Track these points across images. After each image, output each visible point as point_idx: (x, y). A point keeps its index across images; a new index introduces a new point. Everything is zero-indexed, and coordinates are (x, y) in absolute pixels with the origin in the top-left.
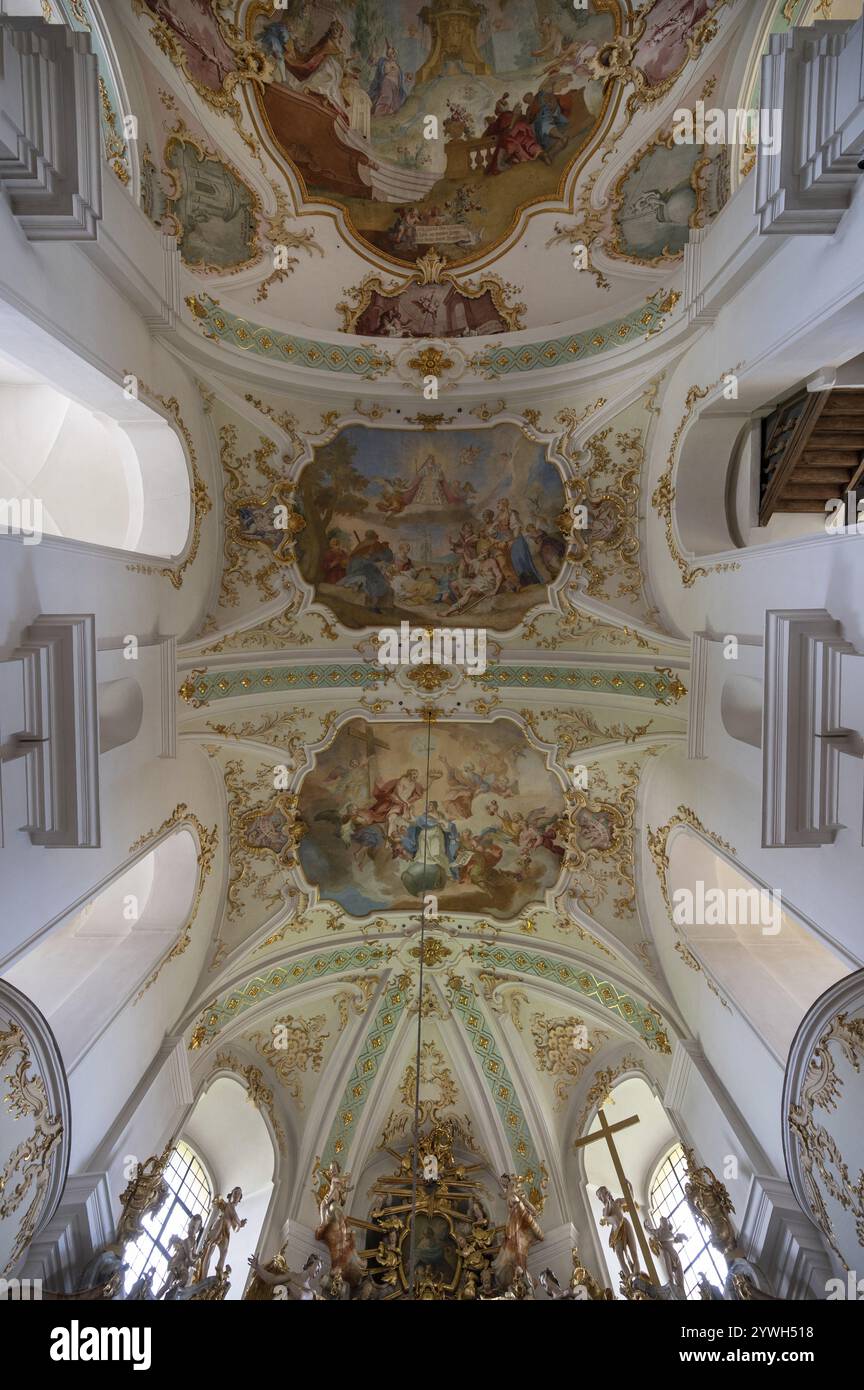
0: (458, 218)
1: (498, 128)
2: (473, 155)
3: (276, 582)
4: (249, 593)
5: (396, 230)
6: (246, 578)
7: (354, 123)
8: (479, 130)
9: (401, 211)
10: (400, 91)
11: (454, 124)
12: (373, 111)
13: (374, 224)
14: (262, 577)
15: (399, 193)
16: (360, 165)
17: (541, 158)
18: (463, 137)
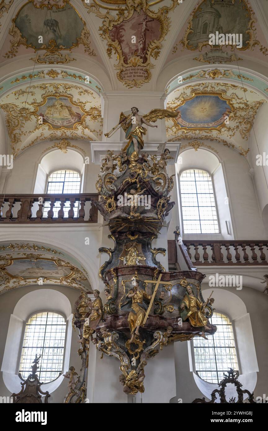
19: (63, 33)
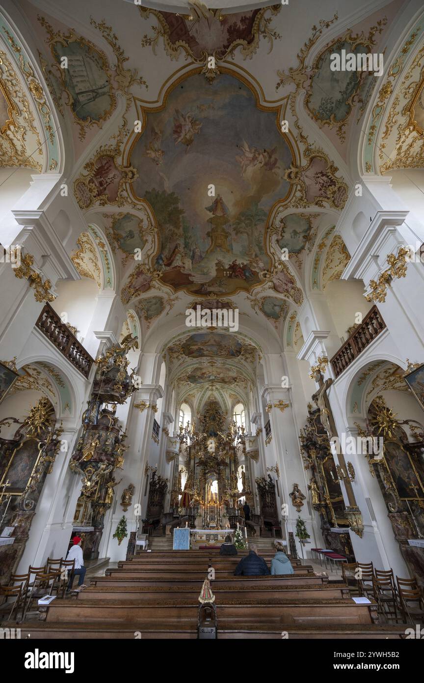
0: (220, 286)
1: (233, 267)
2: (225, 272)
3: (180, 357)
4: (175, 361)
5: (202, 289)
6: (174, 358)
7: (186, 268)
8: (227, 267)
9: (203, 285)
10: (201, 257)
11: (219, 264)
12: (192, 263)
13: (195, 289)
14: (177, 357)
15: (202, 281)
16: (189, 277)
17: (245, 279)
18: (222, 268)
19: (128, 242)
